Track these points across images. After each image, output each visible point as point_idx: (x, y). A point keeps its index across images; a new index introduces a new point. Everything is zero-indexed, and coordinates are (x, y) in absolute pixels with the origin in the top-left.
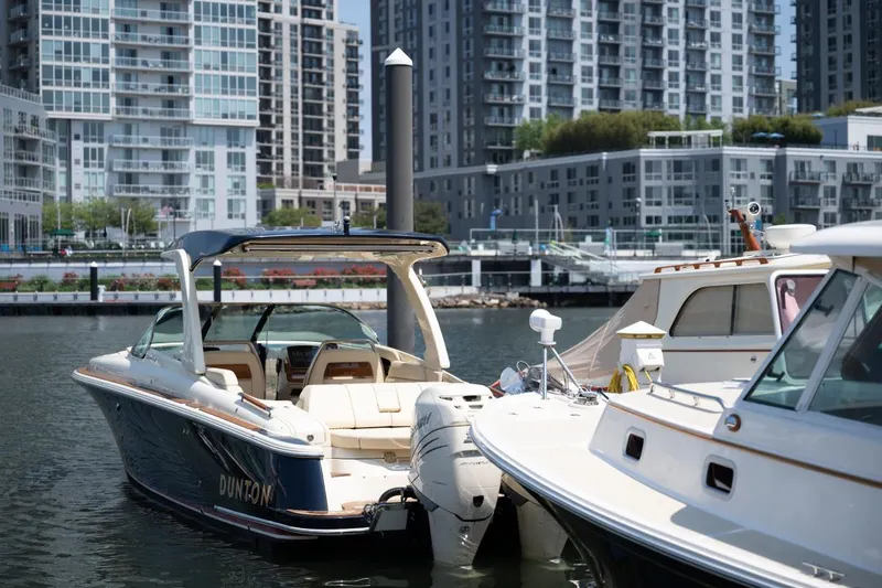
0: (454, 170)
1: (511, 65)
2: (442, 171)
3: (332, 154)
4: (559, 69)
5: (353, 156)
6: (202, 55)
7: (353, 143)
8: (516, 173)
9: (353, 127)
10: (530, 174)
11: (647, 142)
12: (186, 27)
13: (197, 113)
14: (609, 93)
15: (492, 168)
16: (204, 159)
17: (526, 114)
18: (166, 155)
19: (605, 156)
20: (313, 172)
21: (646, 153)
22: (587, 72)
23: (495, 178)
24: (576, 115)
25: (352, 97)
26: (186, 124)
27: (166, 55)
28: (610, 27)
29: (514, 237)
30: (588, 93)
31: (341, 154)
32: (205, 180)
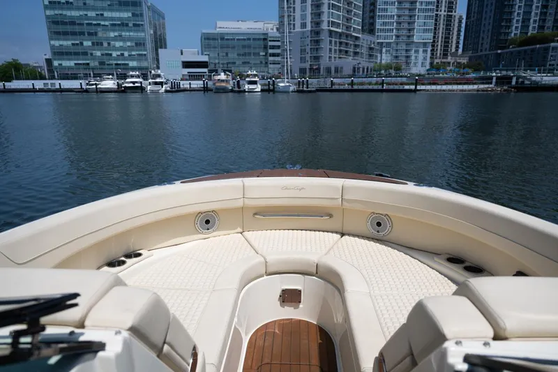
0: (488, 52)
1: (510, 21)
2: (484, 53)
3: (451, 50)
4: (526, 21)
5: (457, 50)
6: (419, 23)
7: (457, 47)
8: (507, 53)
9: (458, 43)
10: (512, 53)
11: (553, 41)
12: (415, 15)
13: (415, 39)
14: (541, 27)
15: (499, 51)
16: (417, 52)
17: (513, 35)
18: (407, 51)
19: (538, 46)
20: (445, 55)
21: (552, 44)
22: (535, 21)
23: (500, 54)
24: (529, 34)
25: (459, 35)
26: (413, 42)
27: (409, 23)
28: (545, 7)
29: (507, 70)
30: (534, 28)
31: (453, 50)
32: (416, 57)
